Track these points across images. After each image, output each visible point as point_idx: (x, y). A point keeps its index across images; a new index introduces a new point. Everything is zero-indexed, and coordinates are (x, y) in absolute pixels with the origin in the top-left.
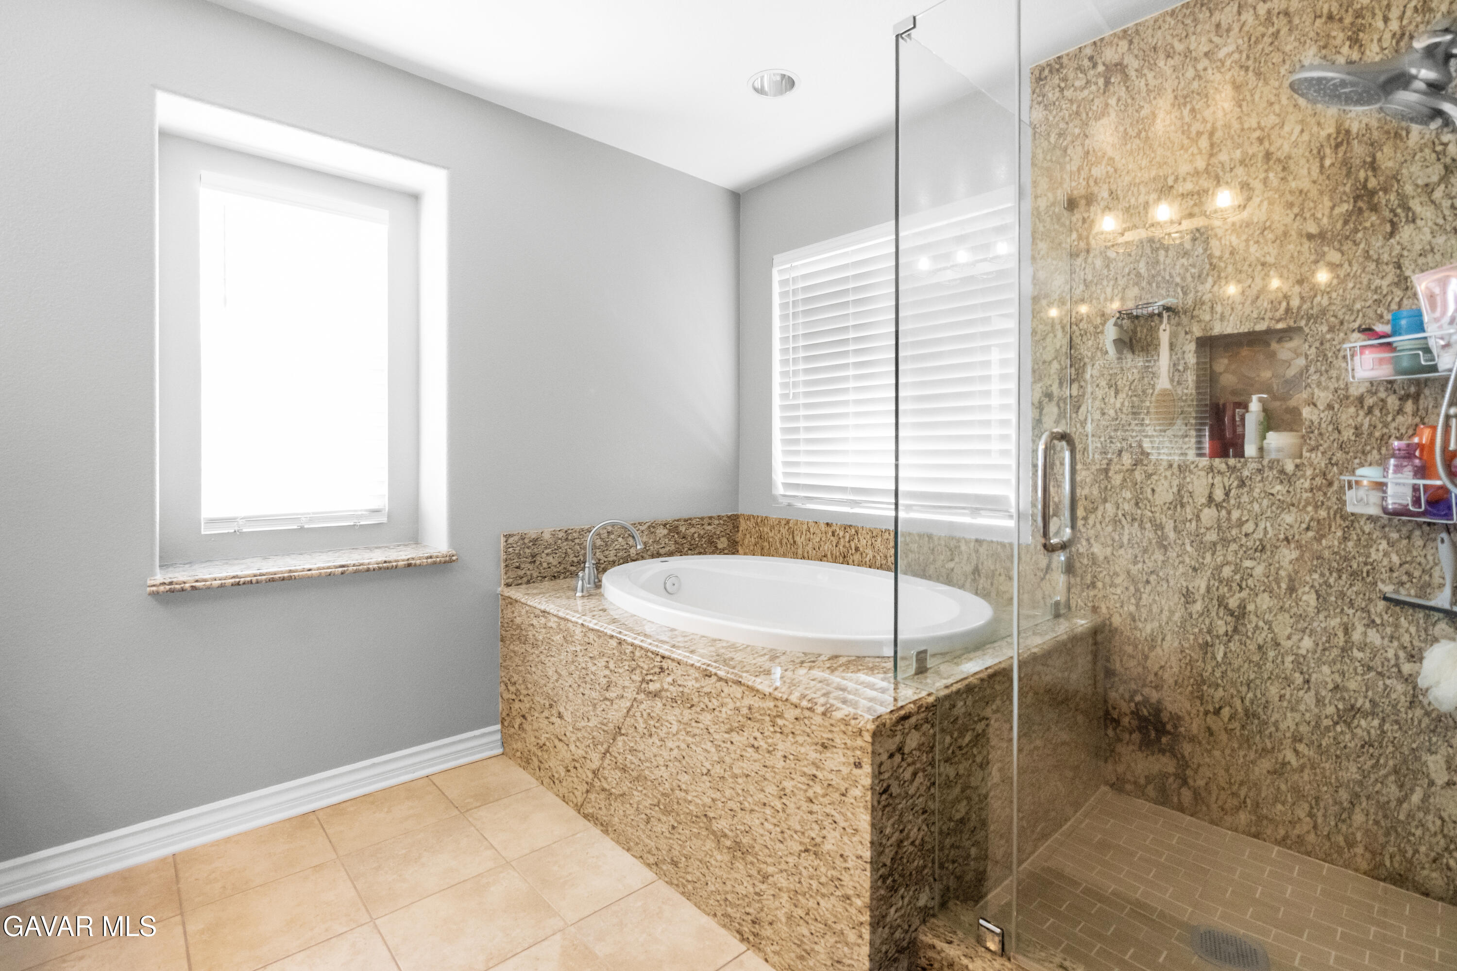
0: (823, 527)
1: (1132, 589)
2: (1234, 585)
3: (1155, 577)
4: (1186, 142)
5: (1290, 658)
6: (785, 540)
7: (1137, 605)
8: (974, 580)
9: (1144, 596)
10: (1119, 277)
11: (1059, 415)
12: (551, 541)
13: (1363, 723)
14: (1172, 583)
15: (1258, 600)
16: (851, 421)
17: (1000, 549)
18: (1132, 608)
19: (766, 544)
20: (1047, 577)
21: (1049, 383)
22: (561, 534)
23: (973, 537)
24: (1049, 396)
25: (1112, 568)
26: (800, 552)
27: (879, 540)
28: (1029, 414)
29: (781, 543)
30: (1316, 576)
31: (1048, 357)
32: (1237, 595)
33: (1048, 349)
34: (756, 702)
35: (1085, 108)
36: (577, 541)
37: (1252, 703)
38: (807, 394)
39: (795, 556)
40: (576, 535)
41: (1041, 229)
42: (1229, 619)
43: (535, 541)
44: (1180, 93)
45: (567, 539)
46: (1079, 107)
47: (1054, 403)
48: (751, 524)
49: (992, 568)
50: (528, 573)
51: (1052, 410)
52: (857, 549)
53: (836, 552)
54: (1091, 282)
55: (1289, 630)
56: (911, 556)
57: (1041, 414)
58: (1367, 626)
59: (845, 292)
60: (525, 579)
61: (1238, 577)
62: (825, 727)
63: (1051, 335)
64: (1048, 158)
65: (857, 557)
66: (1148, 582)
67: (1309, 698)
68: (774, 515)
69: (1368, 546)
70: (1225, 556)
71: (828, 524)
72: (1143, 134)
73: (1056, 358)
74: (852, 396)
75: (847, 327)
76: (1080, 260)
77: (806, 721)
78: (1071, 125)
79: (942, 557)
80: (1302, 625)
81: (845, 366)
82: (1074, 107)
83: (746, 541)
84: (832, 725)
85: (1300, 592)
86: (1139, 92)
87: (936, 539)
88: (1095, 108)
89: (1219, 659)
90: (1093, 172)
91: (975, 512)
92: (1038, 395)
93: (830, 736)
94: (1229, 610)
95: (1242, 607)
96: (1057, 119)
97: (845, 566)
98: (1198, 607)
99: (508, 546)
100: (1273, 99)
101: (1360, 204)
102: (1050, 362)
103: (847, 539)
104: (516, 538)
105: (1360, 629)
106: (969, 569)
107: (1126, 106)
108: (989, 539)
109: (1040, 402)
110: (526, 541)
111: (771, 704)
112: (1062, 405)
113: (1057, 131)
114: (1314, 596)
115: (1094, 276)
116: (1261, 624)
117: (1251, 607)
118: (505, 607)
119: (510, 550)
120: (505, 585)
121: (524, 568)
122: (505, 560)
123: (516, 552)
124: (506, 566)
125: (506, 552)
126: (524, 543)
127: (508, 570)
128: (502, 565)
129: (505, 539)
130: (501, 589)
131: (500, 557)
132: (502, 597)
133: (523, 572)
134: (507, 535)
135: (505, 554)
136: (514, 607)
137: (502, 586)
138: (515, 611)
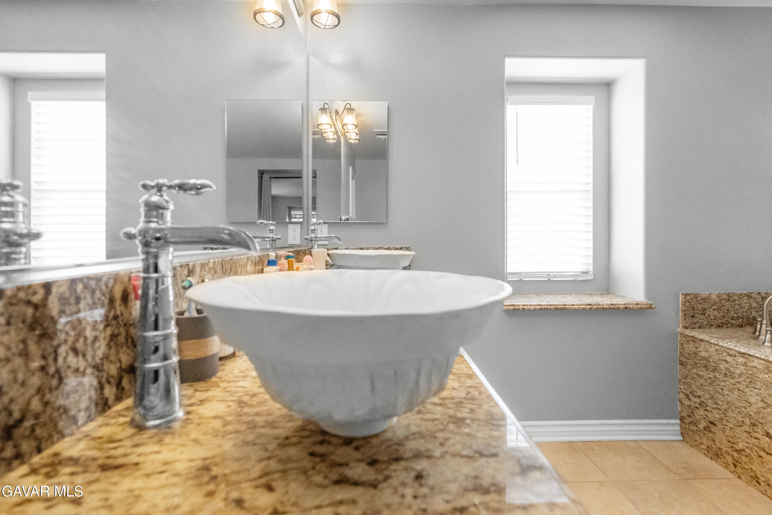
12: (717, 300)
22: (725, 296)
36: (737, 302)
40: (736, 298)
43: (705, 300)
45: (729, 300)
50: (700, 321)
99: (686, 301)
104: (692, 296)
110: (699, 299)
118: (685, 342)
119: (687, 304)
120: (683, 327)
121: (697, 317)
122: (684, 310)
123: (692, 306)
124: (685, 315)
125: (684, 305)
126: (697, 301)
127: (686, 318)
128: (681, 314)
129: (684, 296)
130: (680, 330)
131: (679, 308)
132: (682, 336)
133: (697, 320)
134: (685, 294)
135: (684, 306)
136: (699, 344)
137: (681, 327)
138: (699, 347)
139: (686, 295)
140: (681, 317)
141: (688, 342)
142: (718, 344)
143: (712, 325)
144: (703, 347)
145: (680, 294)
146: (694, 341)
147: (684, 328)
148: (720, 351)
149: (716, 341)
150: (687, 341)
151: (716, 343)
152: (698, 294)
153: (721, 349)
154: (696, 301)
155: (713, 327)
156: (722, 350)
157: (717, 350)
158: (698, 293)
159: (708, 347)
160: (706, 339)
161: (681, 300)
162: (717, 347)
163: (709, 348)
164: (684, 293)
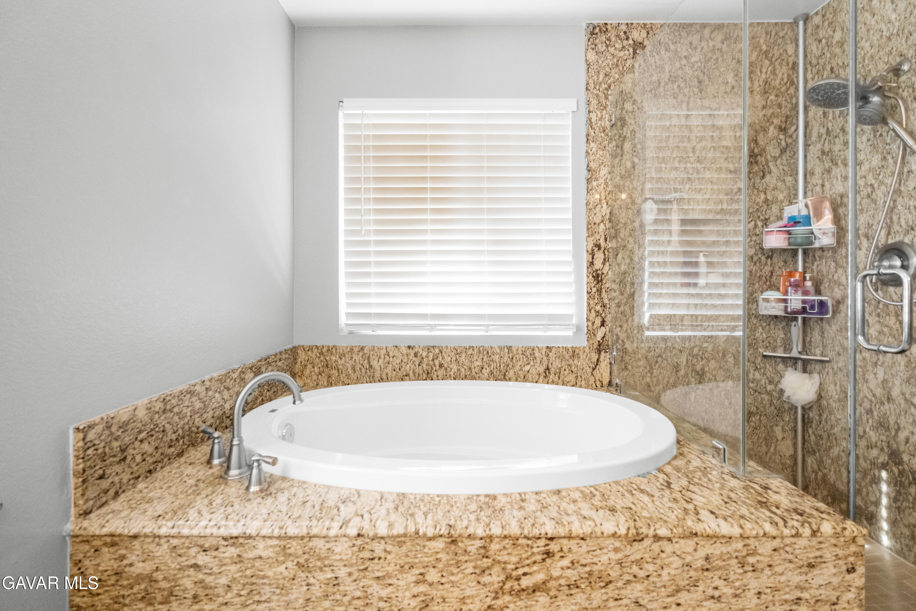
0: (405, 351)
1: (648, 367)
2: (699, 357)
3: (660, 358)
4: (676, 104)
5: (723, 393)
6: (359, 366)
7: (651, 377)
8: (546, 377)
9: (655, 371)
10: (641, 176)
11: (605, 260)
12: (146, 419)
13: (753, 419)
14: (669, 360)
15: (710, 364)
16: (429, 258)
17: (565, 353)
18: (648, 379)
19: (334, 372)
20: (597, 367)
21: (598, 237)
22: (159, 406)
23: (545, 346)
24: (599, 247)
25: (637, 356)
26: (377, 374)
27: (463, 355)
28: (585, 258)
29: (354, 369)
30: (734, 348)
31: (597, 220)
32: (701, 363)
33: (597, 215)
34: (717, 549)
35: (621, 63)
36: (176, 410)
37: (707, 421)
38: (378, 232)
39: (372, 380)
40: (174, 402)
41: (593, 134)
42: (697, 377)
43: (123, 426)
44: (672, 74)
45: (164, 411)
46: (618, 61)
47: (601, 251)
48: (313, 354)
49: (559, 366)
50: (116, 479)
51: (599, 256)
52: (441, 366)
53: (419, 370)
54: (624, 175)
55: (723, 378)
56: (493, 365)
57: (593, 258)
58: (755, 370)
59: (424, 147)
60: (112, 492)
61: (700, 353)
62: (813, 547)
63: (599, 206)
64: (597, 88)
65: (441, 372)
66: (657, 362)
67: (731, 412)
68: (343, 344)
69: (755, 331)
70: (695, 342)
71: (409, 347)
72: (653, 91)
73: (602, 221)
74: (429, 237)
75: (426, 178)
76: (617, 160)
77: (788, 549)
78: (613, 71)
79: (520, 363)
80: (728, 374)
81: (424, 211)
82: (615, 60)
83: (307, 372)
84: (820, 543)
85: (727, 357)
86: (651, 65)
87: (514, 349)
88: (627, 65)
89: (692, 400)
90: (626, 106)
91: (546, 327)
92: (591, 245)
93: (818, 553)
94: (697, 372)
95: (703, 369)
96: (604, 64)
97: (429, 382)
98: (682, 372)
99: (87, 445)
100: (715, 94)
101: (752, 160)
102: (599, 224)
103: (431, 358)
104: (99, 428)
105: (752, 372)
106: (541, 369)
107: (644, 71)
108: (557, 346)
109: (593, 250)
110: (114, 429)
111: (739, 545)
112: (606, 253)
113: (604, 71)
114: (733, 358)
115: (626, 172)
116: (711, 377)
117: (706, 369)
118: (89, 554)
119: (90, 452)
120: (80, 515)
121: (110, 474)
122: (81, 472)
123: (100, 451)
124: (84, 482)
125: (83, 458)
126: (112, 434)
127: (87, 488)
128: (72, 481)
129: (81, 435)
130: (70, 527)
131: (67, 469)
132: (78, 540)
133: (110, 480)
134: (84, 428)
135: (81, 461)
136: (126, 548)
137: (72, 519)
138: (129, 555)
139: (83, 431)
140: (73, 492)
141: (96, 551)
142: (179, 533)
143: (139, 477)
144: (137, 553)
145: (71, 431)
146: (113, 544)
147: (83, 516)
148: (182, 549)
149: (173, 527)
150: (93, 550)
151: (174, 532)
152: (112, 418)
153: (184, 543)
154: (109, 435)
155: (141, 479)
156: (186, 545)
157: (175, 547)
158: (112, 416)
159: (152, 547)
160: (147, 530)
161: (74, 446)
162: (175, 542)
163: (154, 550)
164: (81, 427)
